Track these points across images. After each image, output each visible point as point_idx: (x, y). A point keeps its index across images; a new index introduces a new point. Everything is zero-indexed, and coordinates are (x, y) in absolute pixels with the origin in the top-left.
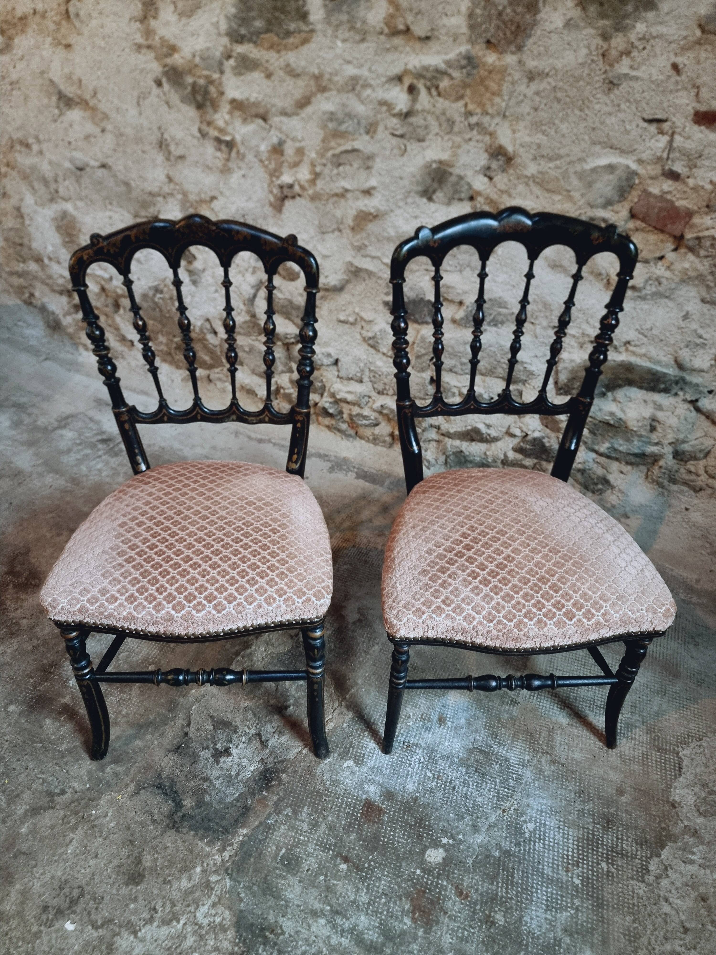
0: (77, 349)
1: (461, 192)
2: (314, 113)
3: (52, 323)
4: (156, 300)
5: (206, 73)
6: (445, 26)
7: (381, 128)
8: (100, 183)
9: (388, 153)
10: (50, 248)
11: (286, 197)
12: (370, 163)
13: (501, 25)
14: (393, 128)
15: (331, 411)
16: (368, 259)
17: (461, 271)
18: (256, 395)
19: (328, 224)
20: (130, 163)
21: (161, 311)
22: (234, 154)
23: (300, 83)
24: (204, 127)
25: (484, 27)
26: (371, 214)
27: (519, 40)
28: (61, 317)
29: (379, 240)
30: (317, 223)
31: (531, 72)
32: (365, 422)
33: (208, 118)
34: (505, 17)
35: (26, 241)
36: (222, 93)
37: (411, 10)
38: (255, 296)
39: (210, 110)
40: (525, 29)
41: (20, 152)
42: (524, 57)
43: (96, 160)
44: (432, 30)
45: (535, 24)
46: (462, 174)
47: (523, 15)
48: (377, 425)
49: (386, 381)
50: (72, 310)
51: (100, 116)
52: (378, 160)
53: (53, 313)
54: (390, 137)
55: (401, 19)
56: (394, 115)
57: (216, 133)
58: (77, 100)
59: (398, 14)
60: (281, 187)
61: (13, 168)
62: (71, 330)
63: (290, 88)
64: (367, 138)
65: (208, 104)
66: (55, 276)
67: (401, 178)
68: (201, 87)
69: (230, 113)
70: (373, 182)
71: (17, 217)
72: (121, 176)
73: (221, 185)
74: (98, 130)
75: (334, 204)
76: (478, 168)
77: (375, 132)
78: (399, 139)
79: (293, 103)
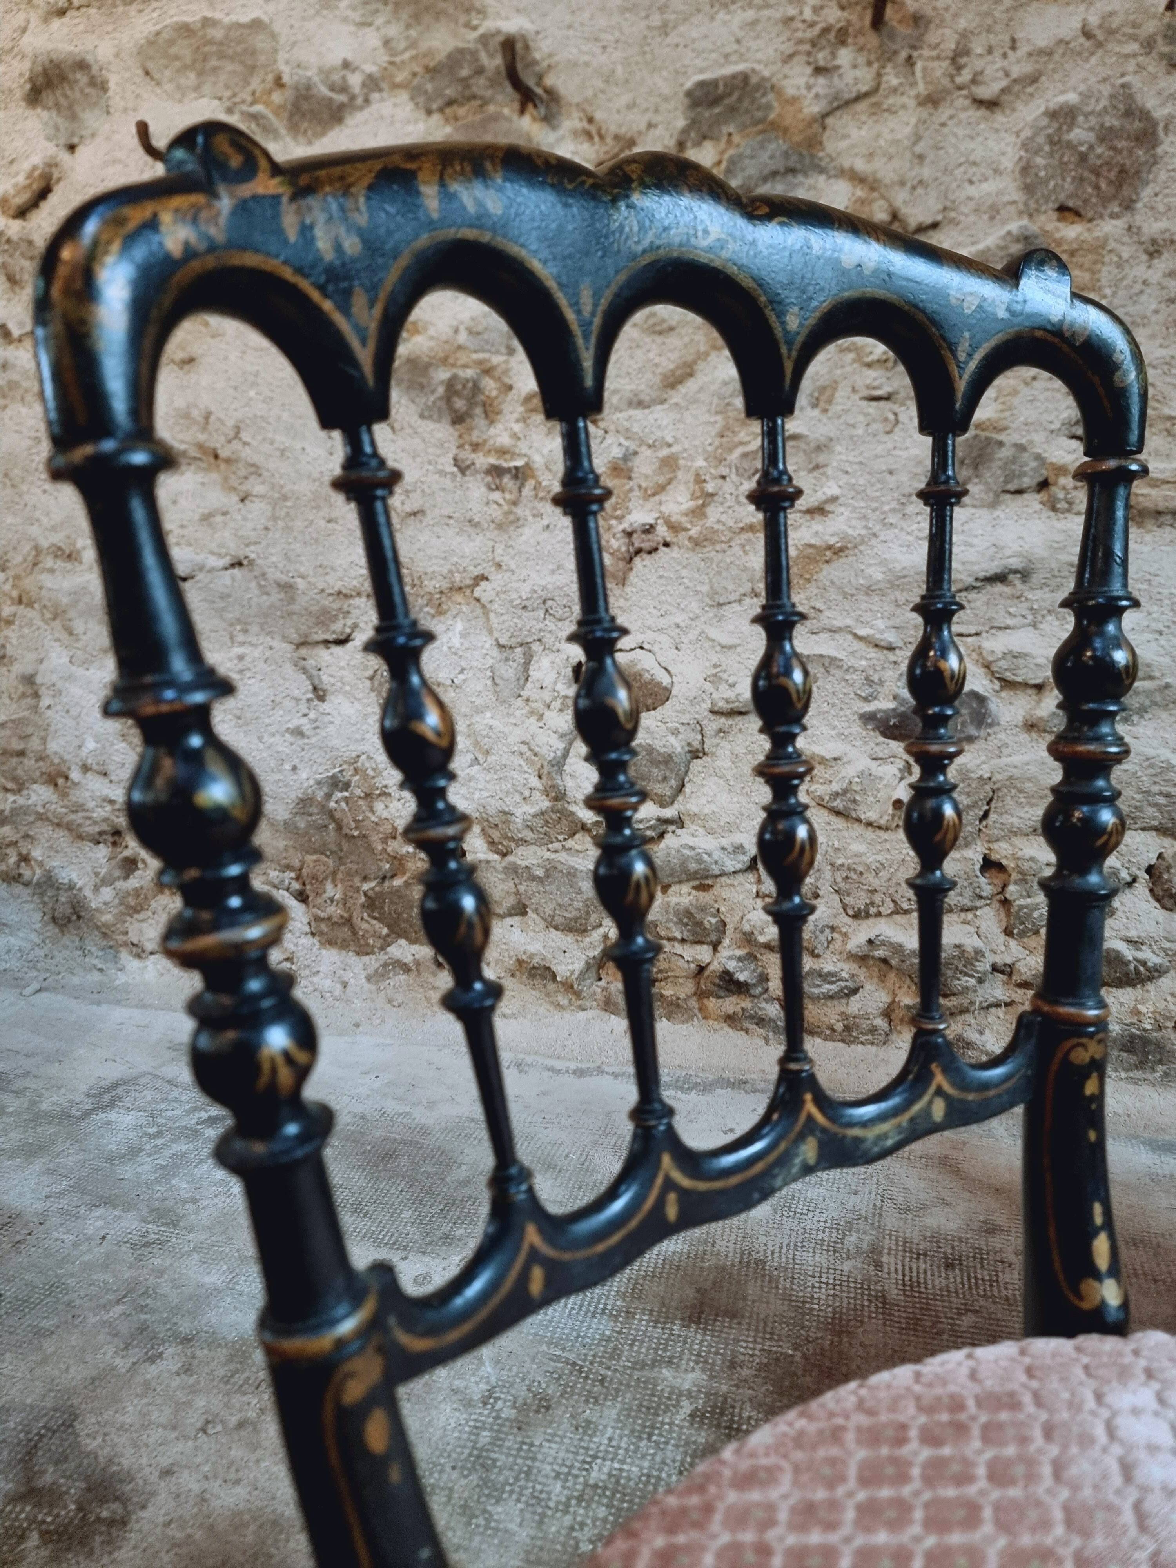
0: (116, 958)
1: (1023, 474)
2: (701, 389)
3: (64, 909)
4: (332, 804)
5: (480, 356)
6: (970, 199)
7: (841, 394)
8: (224, 597)
9: (860, 431)
10: (91, 745)
11: (638, 551)
12: (822, 458)
13: (1086, 174)
14: (868, 387)
15: (742, 977)
16: (824, 636)
17: (1034, 625)
18: (554, 976)
19: (731, 587)
20: (297, 547)
21: (339, 828)
22: (527, 491)
23: (673, 341)
24: (467, 455)
25: (1052, 184)
26: (830, 547)
27: (1126, 192)
28: (88, 892)
29: (845, 595)
30: (705, 588)
31: (1154, 242)
32: (826, 988)
33: (475, 436)
34: (1092, 159)
35: (35, 744)
36: (510, 388)
37: (902, 183)
38: (566, 754)
39: (480, 421)
40: (1137, 172)
41: (52, 571)
42: (1138, 220)
43: (220, 556)
44: (945, 209)
45: (1155, 161)
46: (1023, 441)
47: (1130, 151)
48: (855, 991)
49: (876, 883)
50: (117, 873)
51: (243, 472)
52: (838, 448)
53: (71, 887)
54: (864, 403)
55: (882, 202)
56: (869, 365)
57: (492, 460)
58: (193, 452)
59: (875, 195)
60: (629, 534)
61: (30, 604)
62: (107, 918)
63: (651, 355)
64: (816, 412)
65: (478, 411)
66: (91, 804)
67: (891, 473)
68: (467, 381)
69: (524, 420)
70: (832, 489)
71: (24, 695)
72: (274, 575)
73: (499, 550)
74: (235, 499)
75: (743, 546)
76: (1056, 425)
77: (830, 401)
78: (882, 403)
79: (657, 379)
